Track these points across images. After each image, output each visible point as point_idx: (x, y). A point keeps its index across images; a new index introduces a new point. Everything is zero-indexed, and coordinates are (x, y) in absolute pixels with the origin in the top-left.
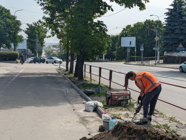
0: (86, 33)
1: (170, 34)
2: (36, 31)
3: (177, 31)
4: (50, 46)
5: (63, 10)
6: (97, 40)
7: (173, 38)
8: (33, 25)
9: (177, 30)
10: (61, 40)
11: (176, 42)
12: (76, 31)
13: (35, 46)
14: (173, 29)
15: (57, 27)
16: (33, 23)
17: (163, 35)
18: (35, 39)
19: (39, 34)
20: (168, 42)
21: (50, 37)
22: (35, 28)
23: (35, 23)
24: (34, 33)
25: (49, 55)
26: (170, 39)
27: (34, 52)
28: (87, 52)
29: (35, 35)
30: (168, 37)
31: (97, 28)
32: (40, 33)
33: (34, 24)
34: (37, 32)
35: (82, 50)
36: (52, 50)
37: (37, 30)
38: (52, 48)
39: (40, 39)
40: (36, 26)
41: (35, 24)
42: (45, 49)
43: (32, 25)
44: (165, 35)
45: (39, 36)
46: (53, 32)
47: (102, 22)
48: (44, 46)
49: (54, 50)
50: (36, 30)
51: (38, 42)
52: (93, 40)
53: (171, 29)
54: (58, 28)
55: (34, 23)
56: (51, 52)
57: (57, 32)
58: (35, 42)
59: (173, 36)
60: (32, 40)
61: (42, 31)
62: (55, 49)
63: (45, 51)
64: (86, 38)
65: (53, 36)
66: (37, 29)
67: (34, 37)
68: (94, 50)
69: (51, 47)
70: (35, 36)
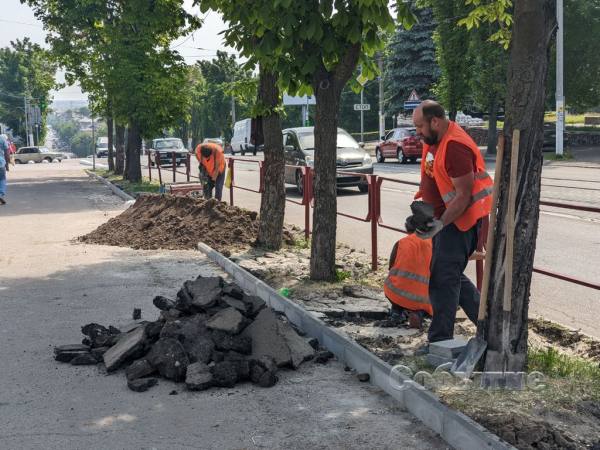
0: (141, 79)
1: (408, 65)
2: (22, 67)
3: (426, 55)
4: (69, 112)
5: (91, 24)
6: (164, 92)
7: (418, 76)
8: (13, 50)
9: (424, 52)
10: (92, 93)
11: (424, 86)
12: (118, 75)
13: (21, 112)
14: (415, 49)
15: (80, 63)
16: (12, 43)
17: (391, 66)
18: (20, 91)
19: (31, 75)
20: (403, 86)
21: (63, 86)
22: (18, 57)
23: (19, 43)
24: (17, 75)
25: (67, 141)
26: (408, 77)
27: (20, 131)
28: (145, 120)
29: (20, 79)
30: (403, 72)
31: (165, 66)
32: (34, 72)
33: (14, 46)
34: (26, 70)
35: (133, 116)
36: (78, 125)
37: (26, 64)
38: (76, 118)
39: (35, 90)
40: (22, 53)
41: (19, 47)
42: (55, 123)
43: (8, 49)
44: (395, 67)
45: (34, 83)
46: (70, 75)
47: (175, 52)
48: (51, 111)
49: (86, 124)
50: (22, 65)
51: (31, 102)
52: (156, 94)
53: (410, 51)
54: (83, 64)
55: (16, 42)
56: (75, 132)
57: (81, 73)
58: (21, 102)
59: (416, 69)
60: (11, 95)
61: (40, 65)
62: (86, 119)
63: (54, 128)
64: (140, 89)
65: (70, 84)
66: (25, 61)
67: (18, 87)
68: (161, 116)
69: (74, 115)
70: (21, 82)
